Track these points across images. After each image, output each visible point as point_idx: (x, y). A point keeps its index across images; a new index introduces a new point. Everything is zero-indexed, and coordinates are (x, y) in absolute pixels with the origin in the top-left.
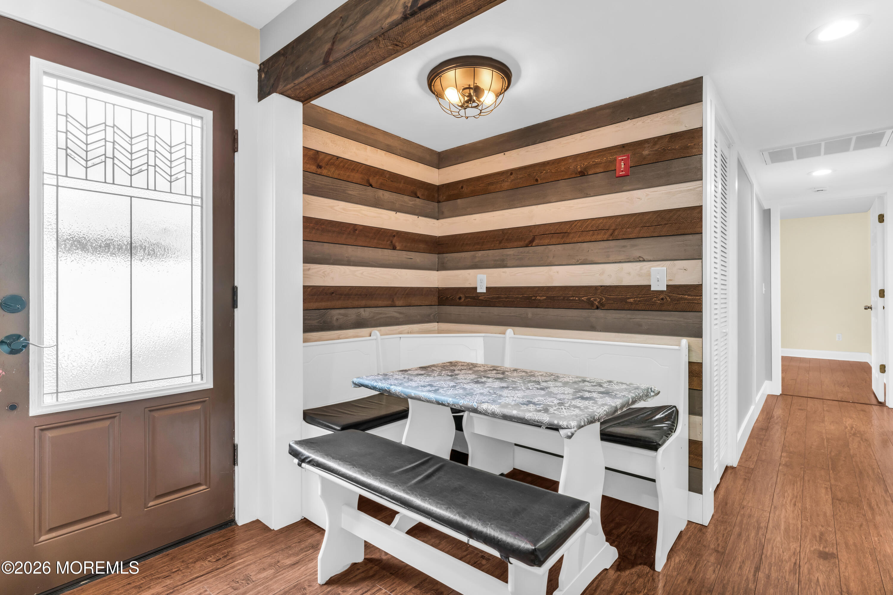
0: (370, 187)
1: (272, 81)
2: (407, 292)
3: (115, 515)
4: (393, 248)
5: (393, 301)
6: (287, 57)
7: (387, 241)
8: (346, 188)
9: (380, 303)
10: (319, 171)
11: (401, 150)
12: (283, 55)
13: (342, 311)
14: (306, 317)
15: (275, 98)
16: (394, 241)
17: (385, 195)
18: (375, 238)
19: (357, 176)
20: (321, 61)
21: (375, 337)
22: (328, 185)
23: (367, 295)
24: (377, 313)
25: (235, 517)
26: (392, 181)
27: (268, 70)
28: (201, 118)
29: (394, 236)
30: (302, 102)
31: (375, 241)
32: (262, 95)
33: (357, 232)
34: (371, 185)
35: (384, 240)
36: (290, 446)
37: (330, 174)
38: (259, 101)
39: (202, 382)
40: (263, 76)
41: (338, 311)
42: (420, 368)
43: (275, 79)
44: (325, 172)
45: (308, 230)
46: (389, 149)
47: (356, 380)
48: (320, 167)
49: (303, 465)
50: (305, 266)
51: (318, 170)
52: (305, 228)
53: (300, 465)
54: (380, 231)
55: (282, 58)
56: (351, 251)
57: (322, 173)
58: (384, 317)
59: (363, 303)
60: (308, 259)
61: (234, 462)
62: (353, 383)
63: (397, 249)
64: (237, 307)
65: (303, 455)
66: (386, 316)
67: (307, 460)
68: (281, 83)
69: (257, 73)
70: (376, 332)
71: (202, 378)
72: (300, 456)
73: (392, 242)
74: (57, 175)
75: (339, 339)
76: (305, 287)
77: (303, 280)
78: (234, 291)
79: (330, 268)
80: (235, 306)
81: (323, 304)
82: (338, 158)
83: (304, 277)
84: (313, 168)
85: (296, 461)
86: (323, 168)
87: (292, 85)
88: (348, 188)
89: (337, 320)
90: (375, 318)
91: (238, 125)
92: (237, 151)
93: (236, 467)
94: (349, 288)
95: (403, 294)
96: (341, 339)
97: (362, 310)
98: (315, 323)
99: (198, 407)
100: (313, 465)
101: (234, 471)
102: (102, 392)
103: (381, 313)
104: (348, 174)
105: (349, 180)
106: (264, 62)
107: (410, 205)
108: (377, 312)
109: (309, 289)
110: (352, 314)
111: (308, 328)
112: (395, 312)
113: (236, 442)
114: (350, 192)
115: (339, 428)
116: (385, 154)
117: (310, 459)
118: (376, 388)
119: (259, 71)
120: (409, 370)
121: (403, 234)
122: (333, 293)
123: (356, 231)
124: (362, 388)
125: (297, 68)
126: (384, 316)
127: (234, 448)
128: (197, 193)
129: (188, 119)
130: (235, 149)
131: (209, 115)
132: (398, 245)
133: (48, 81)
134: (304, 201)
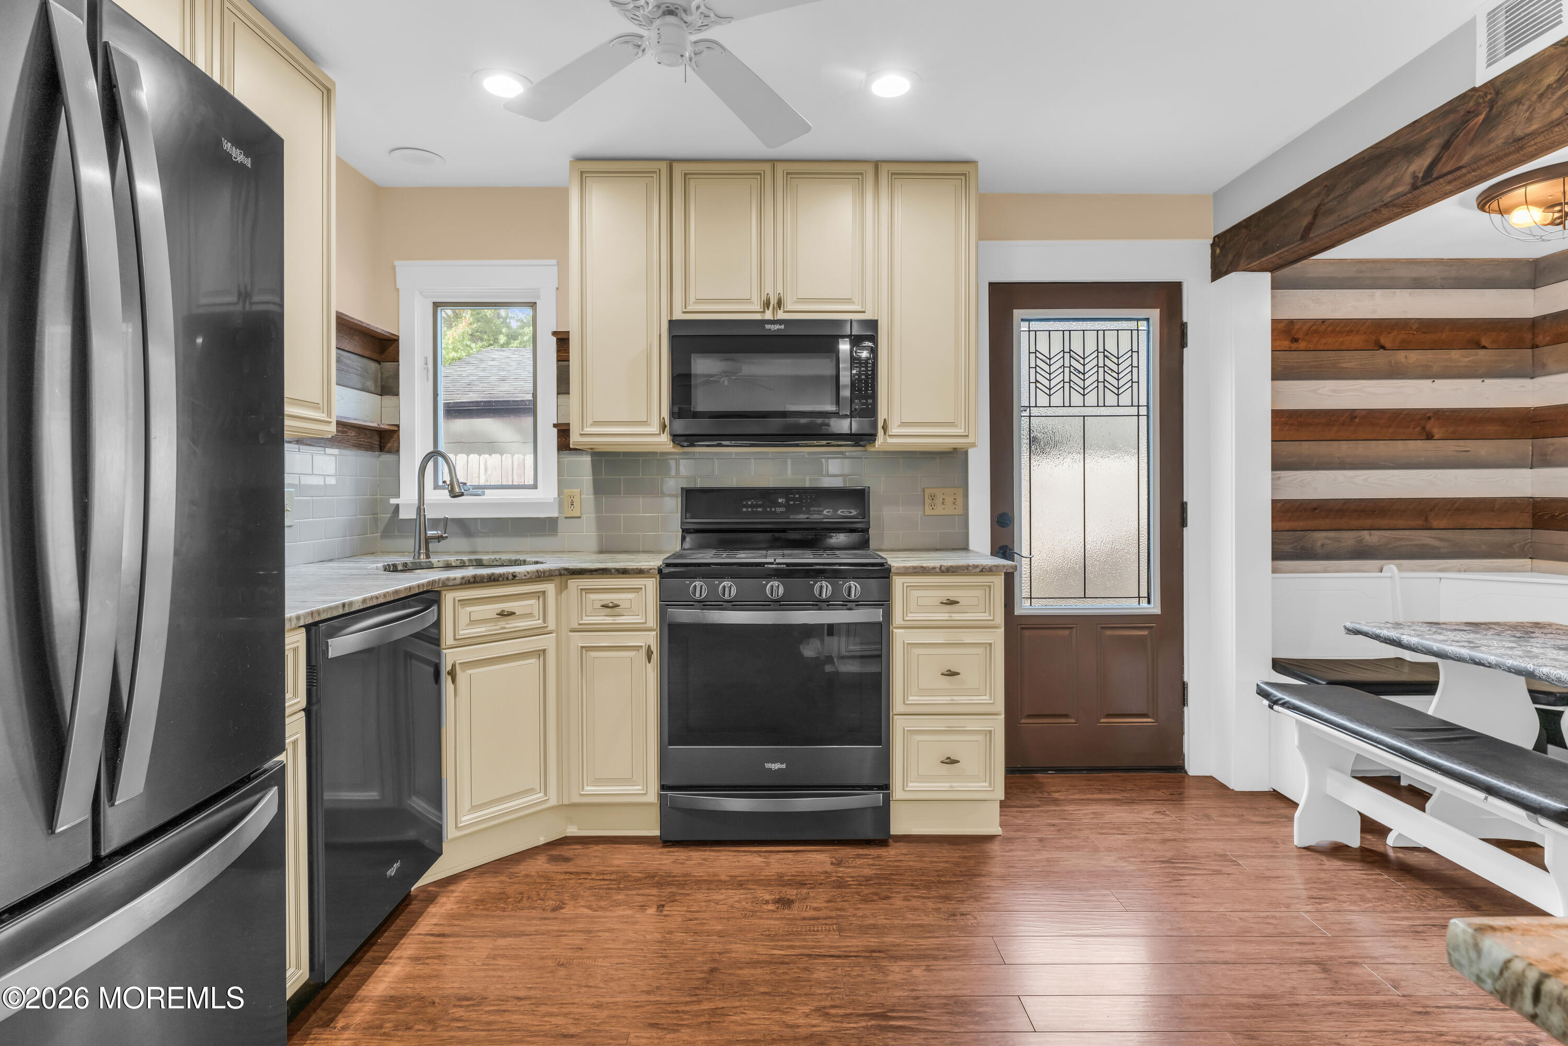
0: (1382, 350)
1: (1230, 257)
2: (1456, 506)
3: (1073, 721)
4: (1428, 436)
5: (1426, 520)
6: (1250, 230)
7: (1415, 428)
8: (1337, 360)
9: (1401, 523)
10: (1294, 346)
11: (1444, 279)
12: (1246, 227)
13: (1331, 534)
14: (1276, 540)
15: (1235, 279)
16: (1428, 427)
17: (1413, 357)
18: (1390, 426)
19: (1357, 340)
20: (1299, 236)
21: (1389, 574)
22: (1307, 362)
23: (1375, 511)
24: (1394, 538)
25: (1184, 764)
26: (1424, 333)
27: (1224, 245)
28: (1147, 320)
29: (1429, 418)
30: (1270, 271)
31: (1391, 430)
32: (1217, 272)
33: (1357, 420)
34: (1383, 348)
35: (1408, 427)
36: (1258, 685)
37: (1311, 346)
38: (1213, 281)
39: (1149, 606)
40: (1218, 251)
41: (1324, 534)
42: (1466, 623)
43: (1235, 256)
44: (1302, 345)
45: (1278, 427)
46: (1419, 284)
47: (1348, 625)
48: (1295, 340)
49: (1276, 707)
50: (1275, 474)
51: (1292, 345)
52: (1274, 424)
53: (1271, 707)
54: (1400, 414)
55: (1244, 230)
56: (1344, 449)
57: (1299, 348)
58: (1407, 545)
59: (1369, 522)
60: (1278, 465)
61: (1184, 701)
62: (1345, 628)
63: (1435, 438)
64: (1186, 526)
65: (1275, 696)
66: (1412, 543)
67: (1280, 702)
68: (1242, 261)
69: (1210, 248)
70: (1391, 567)
71: (1149, 602)
72: (1271, 697)
73: (1424, 428)
74: (1030, 407)
75: (1325, 571)
76: (1274, 502)
77: (1272, 492)
78: (1183, 507)
79: (1310, 476)
80: (1185, 525)
81: (1301, 524)
82: (1324, 321)
83: (1272, 489)
84: (1286, 343)
85: (1266, 702)
86: (1300, 341)
87: (1258, 262)
88: (1341, 359)
89: (1323, 546)
90: (1391, 546)
91: (1188, 315)
92: (1187, 346)
93: (1185, 708)
94: (1343, 501)
95: (1449, 510)
96: (1328, 572)
97: (1366, 532)
98: (1287, 548)
99: (1145, 633)
100: (1288, 708)
101: (1183, 712)
102: (1062, 604)
103: (1401, 539)
104: (1341, 339)
105: (1343, 348)
106: (1219, 235)
107: (1463, 364)
108: (1393, 536)
109: (1279, 504)
110: (1349, 538)
111: (1278, 555)
112: (1431, 537)
113: (1185, 679)
114: (1344, 365)
115: (1324, 683)
116: (1410, 294)
117: (1284, 701)
118: (1380, 637)
119: (1213, 245)
120: (1444, 624)
121: (1447, 413)
122: (1316, 509)
123: (1355, 418)
124: (1360, 636)
125: (1266, 243)
126: (1407, 543)
127: (1184, 686)
128: (1143, 401)
129: (1133, 325)
130: (1183, 344)
131: (1155, 314)
132: (1437, 432)
133: (1024, 326)
134: (1273, 389)
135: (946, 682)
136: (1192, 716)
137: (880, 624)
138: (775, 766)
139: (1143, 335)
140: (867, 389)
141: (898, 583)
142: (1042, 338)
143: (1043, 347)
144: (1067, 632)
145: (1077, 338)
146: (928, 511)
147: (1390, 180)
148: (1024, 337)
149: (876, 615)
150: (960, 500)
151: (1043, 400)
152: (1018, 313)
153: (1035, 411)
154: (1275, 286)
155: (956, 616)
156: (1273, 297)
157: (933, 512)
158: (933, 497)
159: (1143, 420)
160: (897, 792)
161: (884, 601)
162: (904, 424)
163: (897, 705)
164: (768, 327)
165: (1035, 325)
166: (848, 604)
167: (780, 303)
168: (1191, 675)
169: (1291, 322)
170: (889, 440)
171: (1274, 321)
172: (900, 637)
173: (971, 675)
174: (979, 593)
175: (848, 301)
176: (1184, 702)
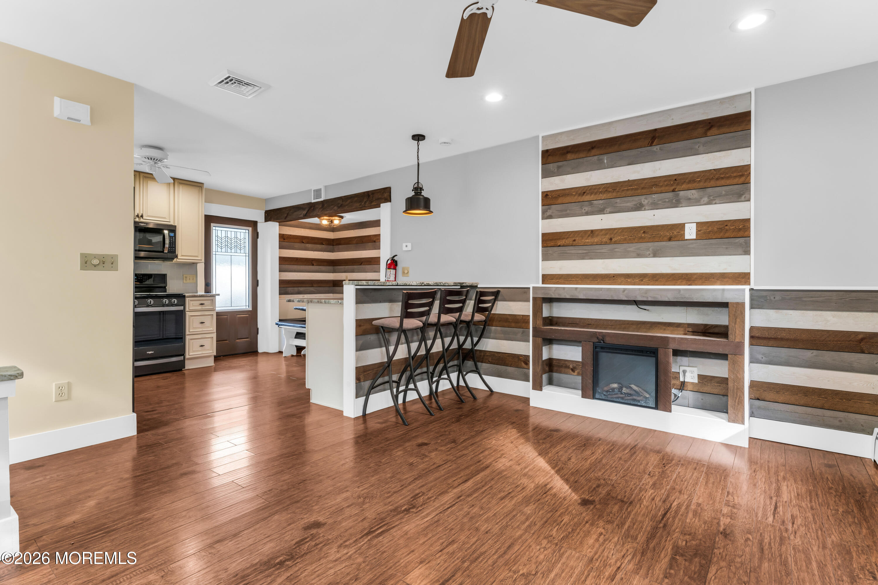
0: (303, 243)
1: (269, 218)
2: (319, 281)
3: (228, 341)
4: (313, 265)
5: (313, 285)
8: (293, 245)
9: (307, 285)
10: (284, 241)
13: (293, 288)
14: (280, 290)
15: (270, 223)
17: (309, 246)
18: (305, 262)
19: (298, 240)
20: (284, 218)
22: (287, 245)
23: (302, 283)
25: (258, 349)
26: (312, 240)
27: (268, 214)
28: (248, 230)
29: (313, 261)
30: (279, 222)
32: (266, 220)
33: (298, 260)
35: (309, 263)
37: (288, 241)
38: (265, 222)
39: (248, 308)
40: (266, 215)
41: (291, 288)
44: (286, 240)
45: (280, 261)
46: (311, 228)
47: (294, 307)
48: (284, 239)
50: (279, 273)
54: (307, 259)
55: (273, 212)
56: (295, 267)
59: (301, 285)
60: (280, 271)
64: (258, 286)
68: (272, 219)
69: (264, 214)
70: (305, 296)
73: (312, 263)
76: (280, 280)
77: (279, 278)
78: (258, 281)
79: (288, 274)
81: (286, 286)
82: (290, 235)
84: (282, 240)
87: (276, 219)
89: (290, 291)
90: (305, 291)
91: (259, 230)
94: (295, 280)
97: (300, 288)
98: (282, 292)
99: (248, 315)
101: (257, 336)
103: (307, 289)
104: (294, 240)
105: (295, 242)
106: (266, 211)
107: (320, 248)
110: (296, 289)
111: (280, 294)
112: (314, 289)
113: (258, 327)
114: (296, 246)
116: (309, 231)
121: (317, 260)
122: (290, 282)
125: (278, 216)
126: (309, 290)
127: (258, 329)
128: (247, 252)
129: (244, 231)
130: (258, 238)
131: (250, 229)
132: (315, 264)
133: (214, 228)
134: (279, 251)
135: (201, 325)
136: (260, 337)
137: (182, 310)
138: (151, 352)
139: (247, 234)
140: (173, 245)
141: (187, 299)
142: (219, 232)
143: (219, 235)
144: (226, 316)
145: (229, 233)
146: (185, 281)
147: (300, 213)
148: (214, 231)
149: (181, 308)
150: (195, 278)
151: (219, 250)
152: (212, 224)
153: (217, 253)
154: (279, 225)
155: (204, 308)
156: (279, 228)
157: (187, 282)
158: (186, 277)
159: (247, 257)
160: (187, 356)
161: (184, 305)
162: (182, 256)
163: (187, 332)
164: (140, 224)
165: (217, 228)
166: (172, 305)
167: (142, 216)
168: (260, 326)
169: (283, 235)
170: (178, 260)
171: (279, 234)
172: (188, 314)
173: (207, 323)
174: (210, 302)
175: (165, 218)
176: (258, 333)
